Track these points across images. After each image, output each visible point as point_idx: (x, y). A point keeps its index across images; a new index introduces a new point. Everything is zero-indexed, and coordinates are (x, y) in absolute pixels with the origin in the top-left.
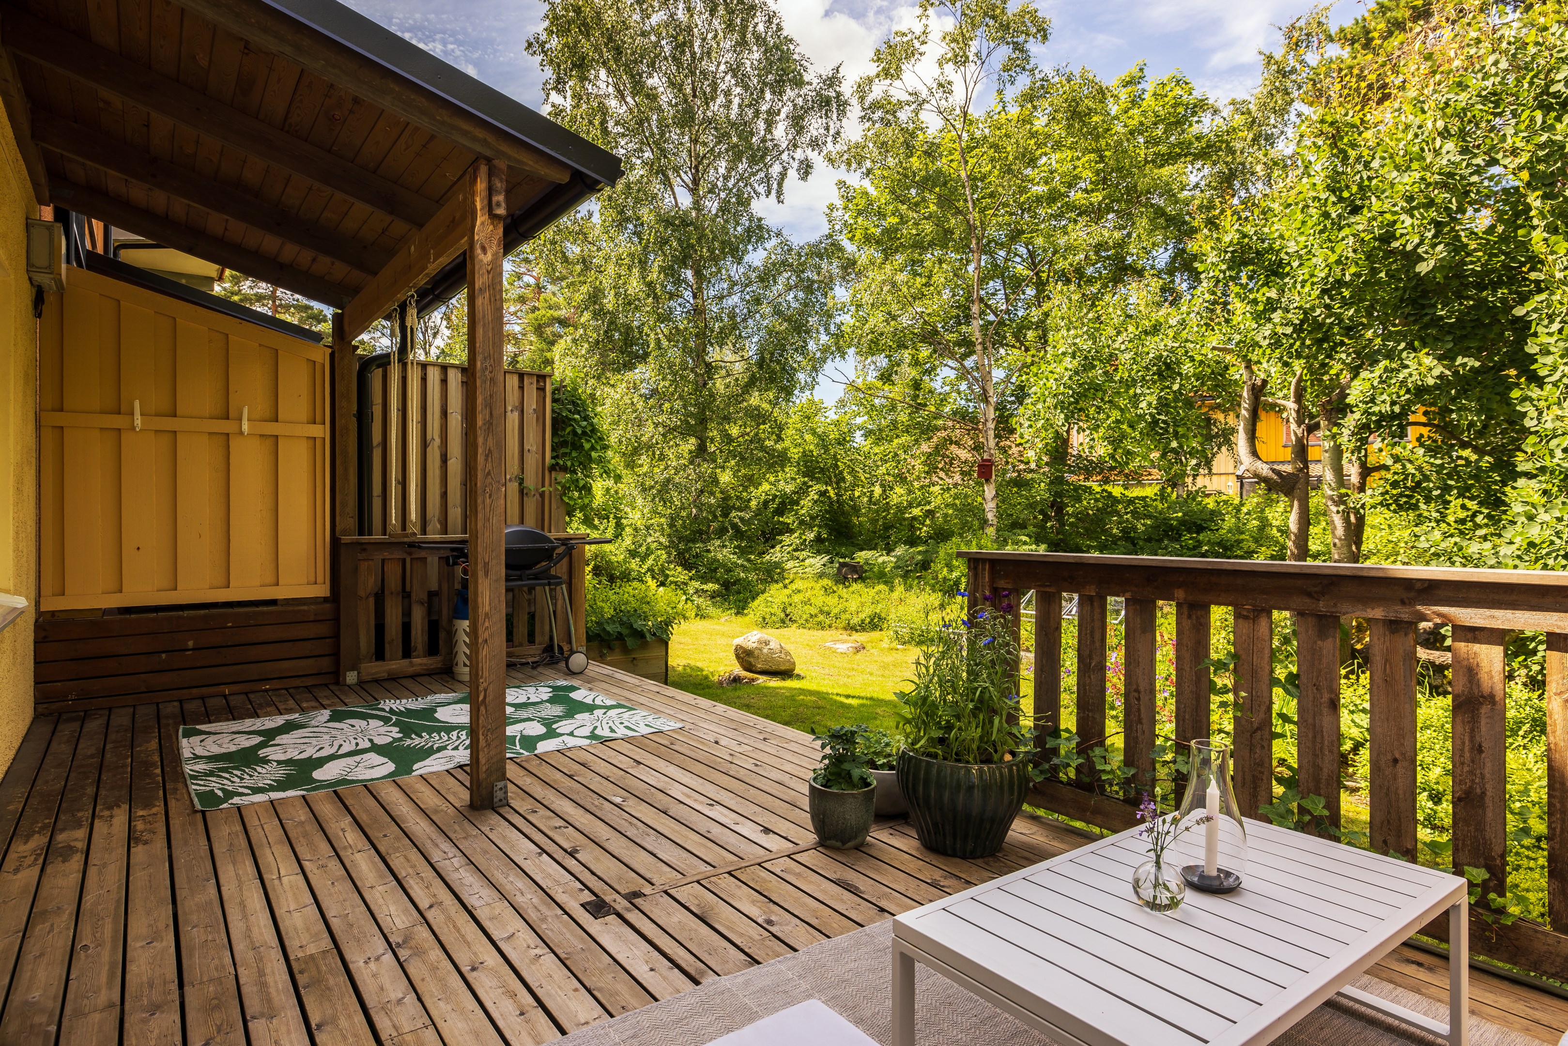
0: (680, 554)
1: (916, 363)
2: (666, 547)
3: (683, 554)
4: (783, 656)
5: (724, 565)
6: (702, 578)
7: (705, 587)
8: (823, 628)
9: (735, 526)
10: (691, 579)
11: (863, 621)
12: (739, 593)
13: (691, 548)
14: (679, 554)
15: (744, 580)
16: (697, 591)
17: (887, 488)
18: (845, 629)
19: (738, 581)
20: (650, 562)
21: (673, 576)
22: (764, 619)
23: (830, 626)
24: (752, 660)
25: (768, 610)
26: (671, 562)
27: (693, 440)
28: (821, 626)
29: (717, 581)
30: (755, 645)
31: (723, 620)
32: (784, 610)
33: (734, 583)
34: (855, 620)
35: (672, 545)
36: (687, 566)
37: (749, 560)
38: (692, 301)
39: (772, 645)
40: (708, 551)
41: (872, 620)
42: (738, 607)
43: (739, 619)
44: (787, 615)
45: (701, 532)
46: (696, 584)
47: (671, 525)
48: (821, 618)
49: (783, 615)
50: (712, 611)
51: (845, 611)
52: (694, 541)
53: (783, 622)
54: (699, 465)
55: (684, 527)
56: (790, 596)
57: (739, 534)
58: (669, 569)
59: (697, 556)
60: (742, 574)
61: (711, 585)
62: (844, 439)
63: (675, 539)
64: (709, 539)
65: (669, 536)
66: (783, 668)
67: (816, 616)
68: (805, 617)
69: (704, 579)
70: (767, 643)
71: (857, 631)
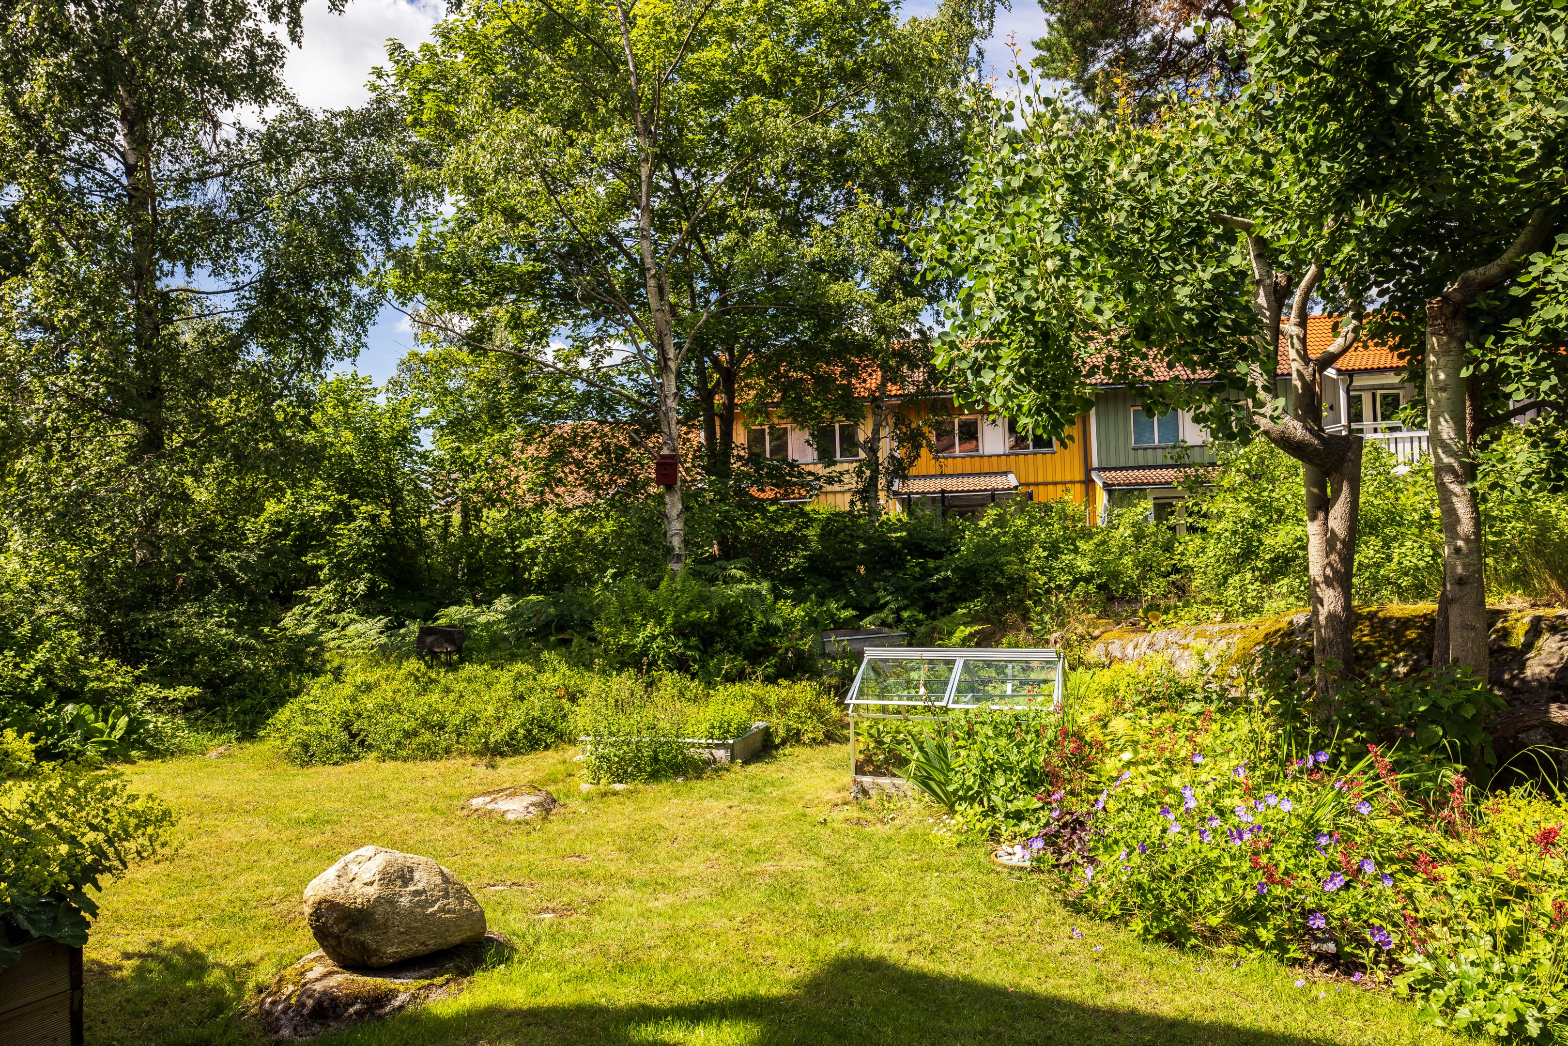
0: (112, 632)
1: (516, 323)
2: (81, 621)
3: (118, 632)
4: (453, 903)
5: (208, 649)
6: (163, 674)
7: (171, 694)
8: (433, 756)
9: (226, 577)
10: (138, 680)
11: (512, 734)
12: (242, 696)
13: (136, 622)
14: (109, 634)
15: (251, 672)
16: (152, 702)
17: (471, 514)
18: (480, 754)
19: (238, 675)
20: (41, 655)
21: (98, 679)
22: (305, 746)
23: (447, 751)
24: (367, 937)
25: (312, 729)
26: (93, 650)
27: (132, 427)
28: (430, 753)
29: (194, 681)
30: (373, 892)
31: (213, 754)
32: (347, 727)
33: (231, 680)
34: (498, 735)
35: (95, 617)
36: (129, 657)
37: (258, 635)
38: (124, 181)
39: (422, 879)
40: (173, 625)
41: (529, 731)
42: (241, 726)
43: (251, 748)
44: (353, 736)
45: (157, 592)
46: (152, 690)
47: (89, 581)
48: (426, 736)
49: (344, 736)
50: (187, 737)
51: (475, 720)
52: (141, 606)
53: (346, 749)
54: (149, 467)
55: (120, 582)
56: (353, 699)
57: (235, 590)
58: (89, 666)
59: (150, 635)
60: (246, 662)
61: (183, 689)
62: (405, 438)
63: (100, 606)
64: (175, 603)
65: (87, 599)
66: (455, 938)
67: (415, 734)
68: (394, 737)
69: (168, 679)
70: (405, 876)
71: (503, 755)
